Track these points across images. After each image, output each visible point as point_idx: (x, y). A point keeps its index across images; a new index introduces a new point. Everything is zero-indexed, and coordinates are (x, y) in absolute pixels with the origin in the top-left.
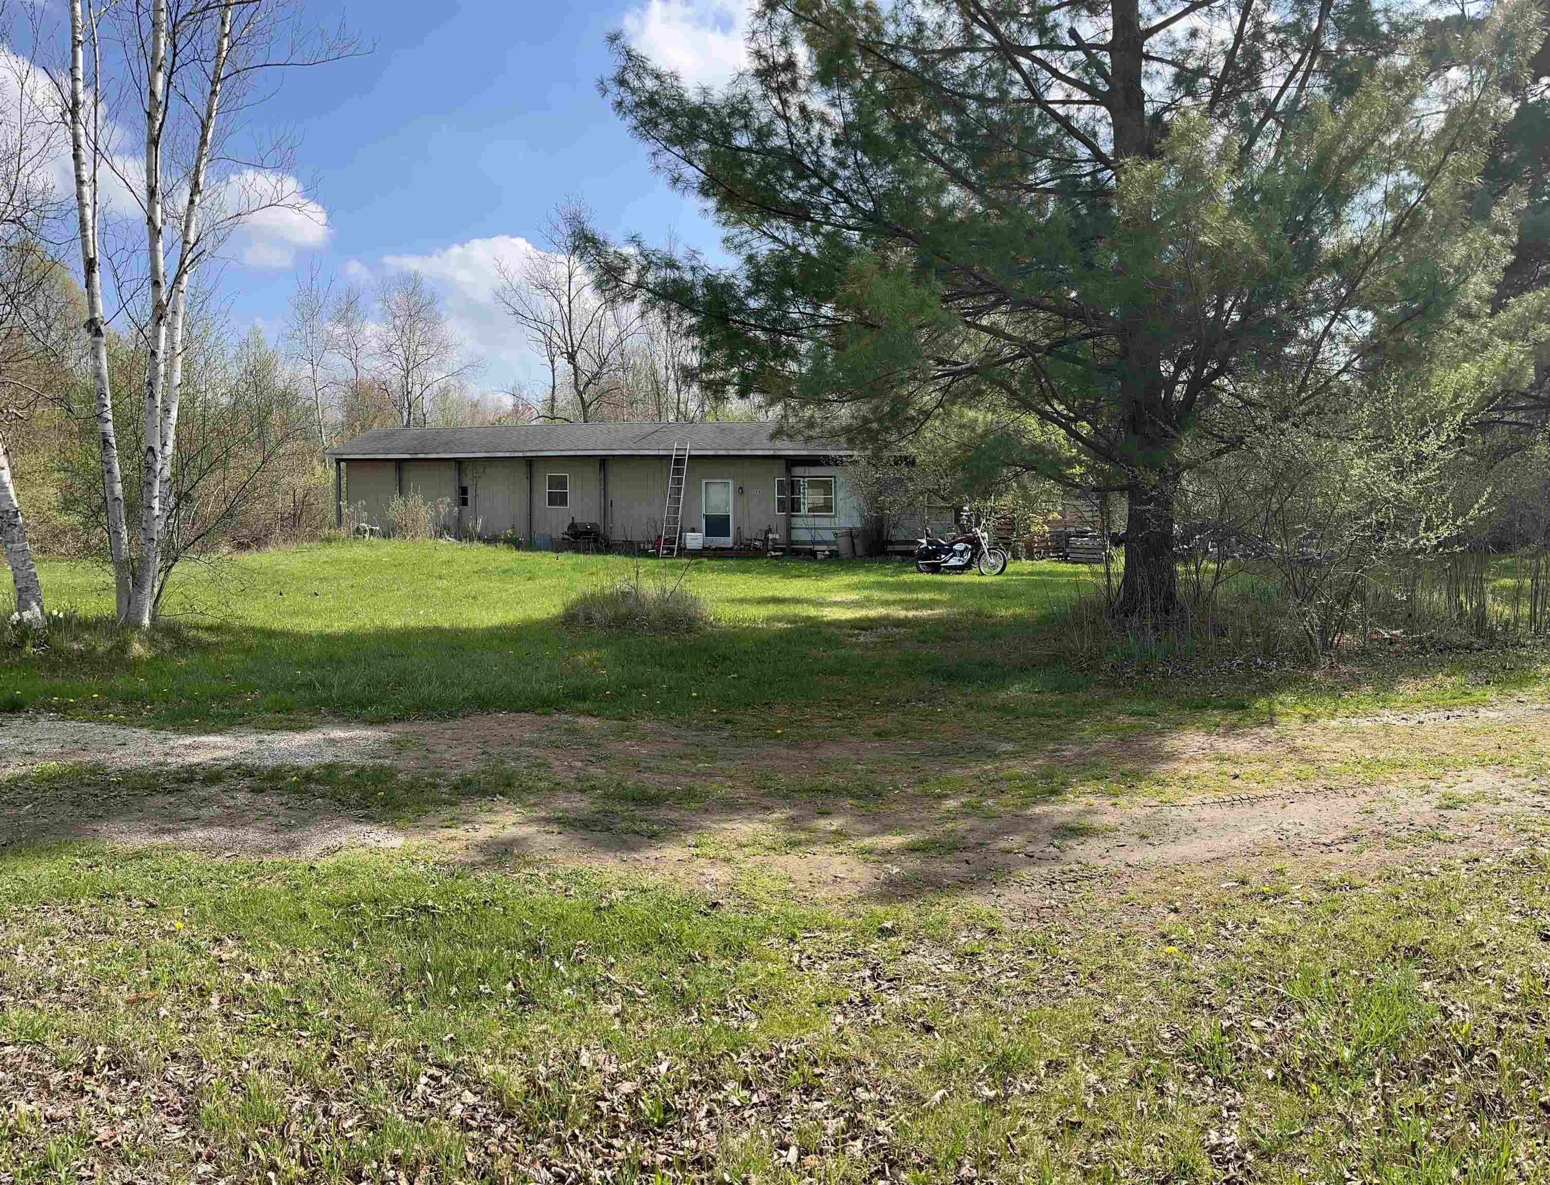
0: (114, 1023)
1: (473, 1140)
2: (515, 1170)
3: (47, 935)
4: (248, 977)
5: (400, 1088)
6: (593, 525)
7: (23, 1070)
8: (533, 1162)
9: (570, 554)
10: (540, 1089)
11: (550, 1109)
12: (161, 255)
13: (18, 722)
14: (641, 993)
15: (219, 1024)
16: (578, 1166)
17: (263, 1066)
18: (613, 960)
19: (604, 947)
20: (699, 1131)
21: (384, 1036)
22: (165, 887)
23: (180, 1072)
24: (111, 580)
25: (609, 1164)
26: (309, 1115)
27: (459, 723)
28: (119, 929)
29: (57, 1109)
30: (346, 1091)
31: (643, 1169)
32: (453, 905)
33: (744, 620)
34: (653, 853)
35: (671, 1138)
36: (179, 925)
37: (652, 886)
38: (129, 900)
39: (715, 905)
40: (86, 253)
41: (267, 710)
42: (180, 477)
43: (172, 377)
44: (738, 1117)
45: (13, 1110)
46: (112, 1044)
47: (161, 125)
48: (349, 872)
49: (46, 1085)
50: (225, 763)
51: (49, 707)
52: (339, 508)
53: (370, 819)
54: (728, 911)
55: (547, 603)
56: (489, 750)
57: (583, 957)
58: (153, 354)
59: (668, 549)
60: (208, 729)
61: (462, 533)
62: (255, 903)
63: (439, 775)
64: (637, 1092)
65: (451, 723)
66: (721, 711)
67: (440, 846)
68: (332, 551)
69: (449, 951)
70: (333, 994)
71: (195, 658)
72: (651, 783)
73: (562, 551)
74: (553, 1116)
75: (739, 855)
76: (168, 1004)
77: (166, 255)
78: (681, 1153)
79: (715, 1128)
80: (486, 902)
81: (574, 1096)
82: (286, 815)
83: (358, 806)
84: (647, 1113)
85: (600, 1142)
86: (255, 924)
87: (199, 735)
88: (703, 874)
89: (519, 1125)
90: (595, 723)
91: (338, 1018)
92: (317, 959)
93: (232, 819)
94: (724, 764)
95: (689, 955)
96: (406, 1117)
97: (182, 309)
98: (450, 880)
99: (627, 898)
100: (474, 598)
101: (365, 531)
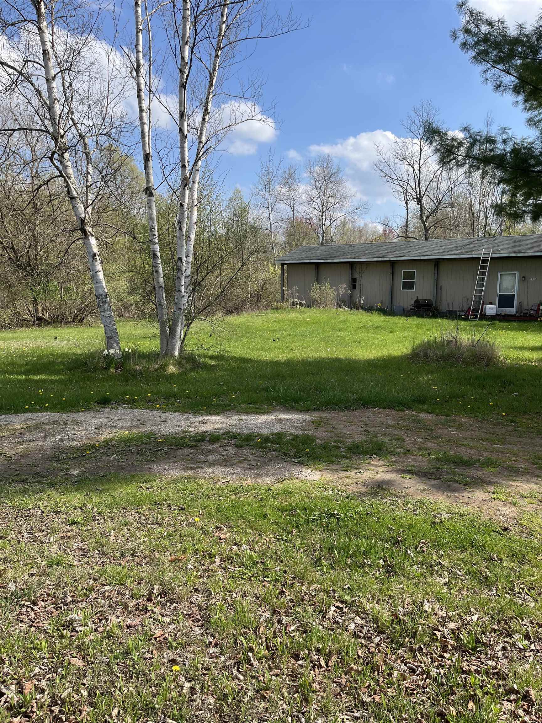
0: (163, 573)
1: (362, 644)
2: (386, 663)
3: (126, 525)
4: (235, 548)
5: (320, 612)
6: (429, 301)
7: (114, 599)
8: (396, 659)
9: (415, 318)
10: (400, 620)
11: (406, 632)
12: (186, 150)
13: (108, 409)
14: (460, 573)
15: (220, 573)
16: (423, 665)
17: (244, 596)
18: (443, 553)
19: (437, 545)
20: (497, 657)
21: (310, 583)
22: (189, 499)
23: (199, 598)
24: (157, 332)
25: (442, 667)
26: (270, 623)
27: (351, 413)
28: (164, 522)
29: (133, 621)
30: (290, 611)
31: (463, 672)
32: (349, 514)
33: (522, 360)
34: (467, 495)
35: (479, 658)
36: (197, 519)
37: (466, 513)
38: (169, 506)
39: (506, 529)
40: (144, 150)
41: (244, 402)
42: (196, 274)
43: (191, 217)
44: (522, 655)
45: (109, 622)
46: (162, 584)
47: (188, 76)
48: (290, 492)
49: (127, 608)
50: (221, 431)
51: (124, 402)
52: (283, 291)
53: (301, 464)
54: (515, 533)
55: (401, 347)
56: (368, 429)
57: (424, 549)
58: (182, 205)
59: (474, 315)
60: (211, 412)
61: (352, 305)
62: (238, 508)
63: (340, 442)
64: (458, 629)
65: (346, 413)
66: (507, 415)
67: (341, 481)
68: (278, 315)
69: (347, 540)
70: (282, 558)
71: (204, 374)
72: (464, 453)
73: (410, 316)
74: (408, 636)
75: (521, 502)
76: (192, 561)
77: (189, 150)
78: (486, 667)
79: (507, 658)
80: (368, 514)
81: (420, 626)
82: (255, 460)
83: (295, 456)
84: (465, 641)
85: (436, 653)
86: (239, 519)
87: (207, 416)
88: (498, 510)
89: (388, 638)
90: (430, 417)
91: (285, 572)
92: (273, 539)
93: (225, 462)
94: (510, 446)
95: (490, 556)
96: (324, 628)
97: (197, 179)
98: (347, 501)
99: (451, 518)
100: (359, 342)
101: (297, 304)
